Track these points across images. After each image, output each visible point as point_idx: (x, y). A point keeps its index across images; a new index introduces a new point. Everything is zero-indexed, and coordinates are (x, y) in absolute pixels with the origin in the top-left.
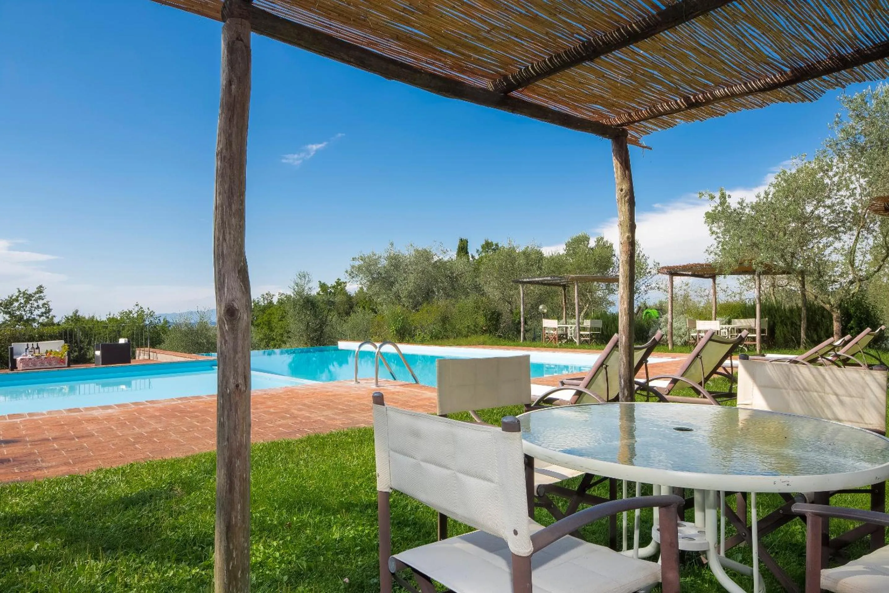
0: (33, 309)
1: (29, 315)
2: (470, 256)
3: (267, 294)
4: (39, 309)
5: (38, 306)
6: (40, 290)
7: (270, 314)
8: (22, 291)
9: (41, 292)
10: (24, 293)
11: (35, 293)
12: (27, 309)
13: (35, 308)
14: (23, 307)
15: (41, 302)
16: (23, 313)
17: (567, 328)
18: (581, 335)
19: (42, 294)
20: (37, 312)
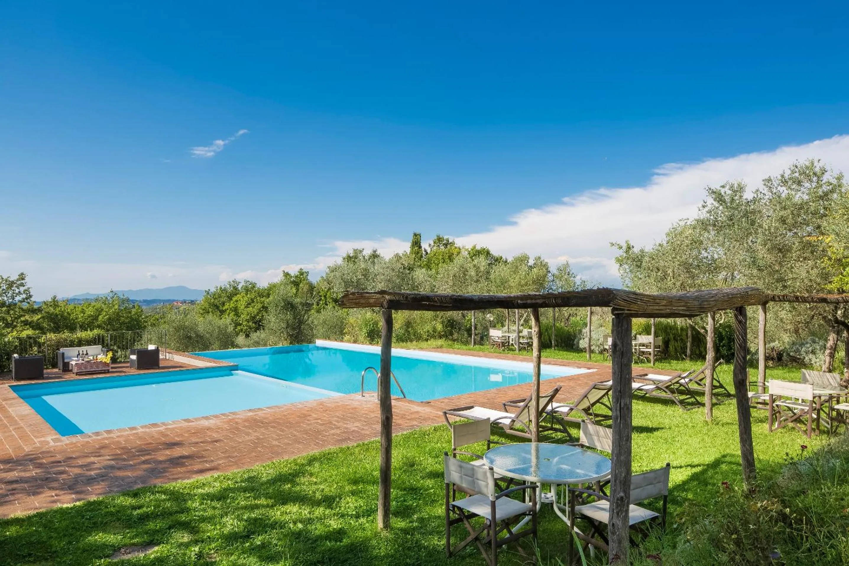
0: (15, 295)
1: (11, 300)
2: (423, 250)
3: (233, 282)
4: (21, 295)
5: (19, 292)
6: (22, 277)
7: (237, 301)
8: (5, 278)
9: (23, 279)
10: (6, 281)
11: (18, 280)
12: (9, 295)
13: (17, 294)
14: (5, 293)
15: (22, 289)
16: (6, 299)
17: (509, 337)
18: (521, 343)
19: (23, 281)
20: (18, 298)
